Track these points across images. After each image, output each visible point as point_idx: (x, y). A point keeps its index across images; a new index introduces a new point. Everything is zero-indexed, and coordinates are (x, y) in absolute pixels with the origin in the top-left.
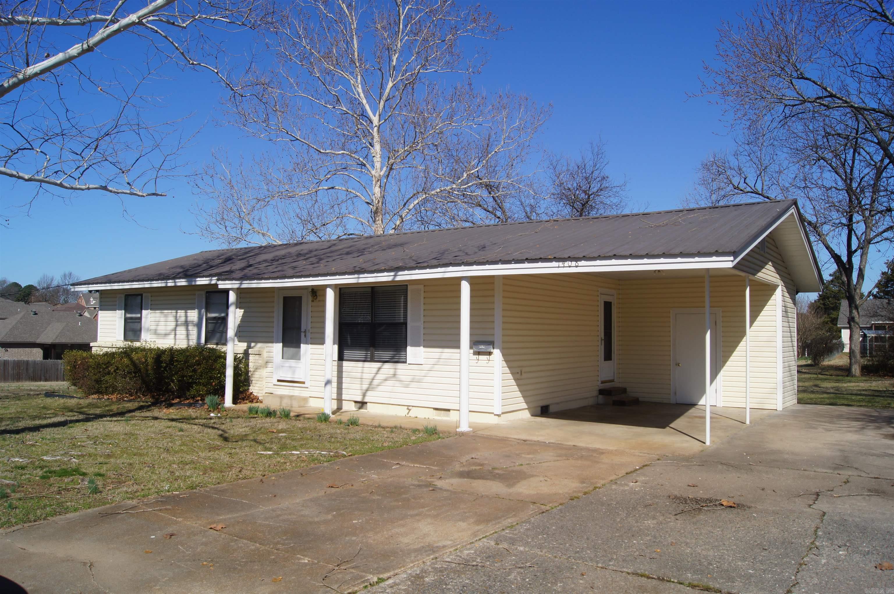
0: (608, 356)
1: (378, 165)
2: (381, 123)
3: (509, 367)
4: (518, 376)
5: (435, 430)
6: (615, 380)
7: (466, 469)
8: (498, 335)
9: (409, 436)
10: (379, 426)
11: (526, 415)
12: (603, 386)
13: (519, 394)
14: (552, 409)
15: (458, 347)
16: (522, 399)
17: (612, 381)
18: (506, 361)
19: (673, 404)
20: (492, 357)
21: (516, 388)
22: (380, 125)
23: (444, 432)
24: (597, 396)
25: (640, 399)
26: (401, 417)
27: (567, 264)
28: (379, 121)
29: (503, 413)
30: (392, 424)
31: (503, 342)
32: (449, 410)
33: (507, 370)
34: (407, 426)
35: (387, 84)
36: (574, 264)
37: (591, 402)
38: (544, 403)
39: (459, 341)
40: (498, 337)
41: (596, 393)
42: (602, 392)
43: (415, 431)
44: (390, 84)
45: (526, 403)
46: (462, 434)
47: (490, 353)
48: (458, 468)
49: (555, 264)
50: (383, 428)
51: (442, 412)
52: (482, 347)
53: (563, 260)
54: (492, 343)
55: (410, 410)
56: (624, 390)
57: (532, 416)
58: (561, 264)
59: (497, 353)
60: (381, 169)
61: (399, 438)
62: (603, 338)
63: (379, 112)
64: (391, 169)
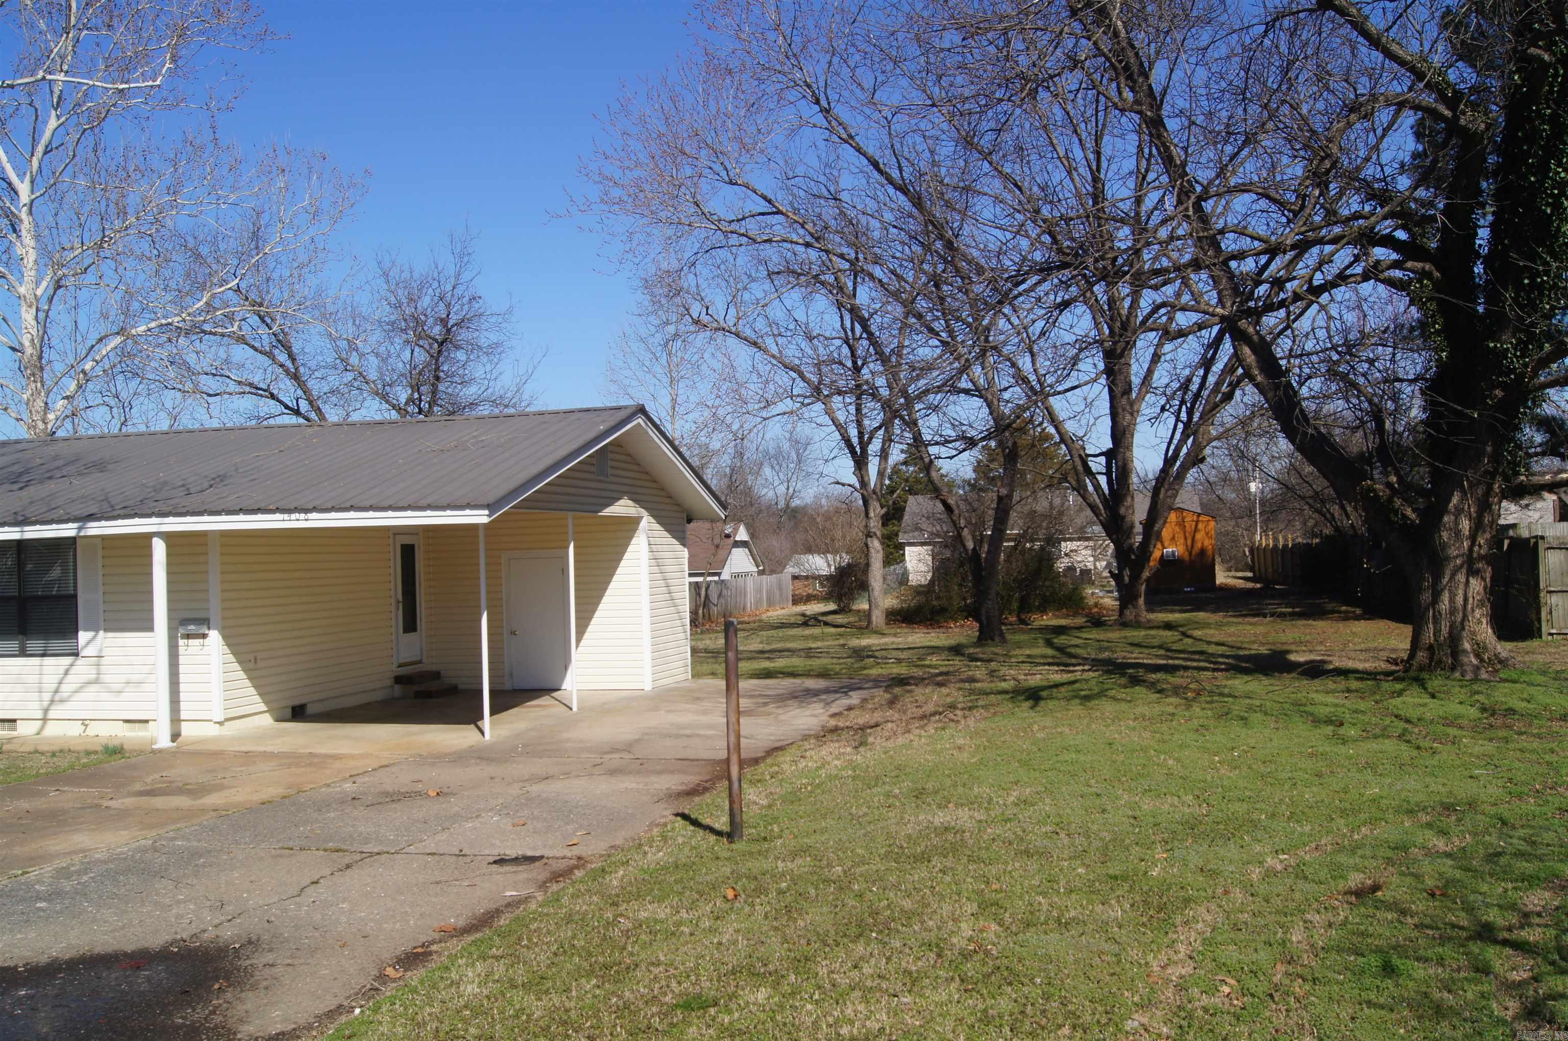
0: (410, 625)
1: (30, 274)
2: (33, 197)
3: (234, 653)
4: (251, 665)
5: (122, 748)
6: (424, 660)
7: (148, 788)
8: (215, 610)
9: (78, 759)
10: (36, 752)
11: (267, 720)
12: (403, 671)
13: (252, 691)
14: (310, 710)
15: (150, 628)
16: (258, 698)
17: (420, 662)
18: (228, 645)
19: (508, 691)
20: (206, 641)
21: (247, 683)
22: (32, 201)
23: (131, 751)
24: (392, 687)
25: (460, 687)
26: (74, 738)
27: (293, 516)
28: (32, 192)
29: (227, 720)
30: (55, 748)
31: (223, 619)
32: (147, 721)
33: (231, 658)
34: (77, 748)
35: (46, 122)
36: (302, 516)
37: (379, 696)
38: (297, 702)
39: (151, 620)
40: (215, 613)
41: (389, 682)
42: (398, 680)
43: (88, 753)
44: (53, 123)
45: (266, 702)
46: (160, 751)
47: (204, 636)
48: (138, 787)
49: (278, 516)
50: (42, 753)
51: (137, 725)
52: (192, 628)
53: (289, 511)
54: (205, 622)
55: (87, 726)
56: (437, 675)
57: (277, 720)
58: (286, 516)
59: (214, 636)
60: (38, 284)
61: (63, 763)
62: (400, 599)
63: (32, 176)
64: (58, 287)
